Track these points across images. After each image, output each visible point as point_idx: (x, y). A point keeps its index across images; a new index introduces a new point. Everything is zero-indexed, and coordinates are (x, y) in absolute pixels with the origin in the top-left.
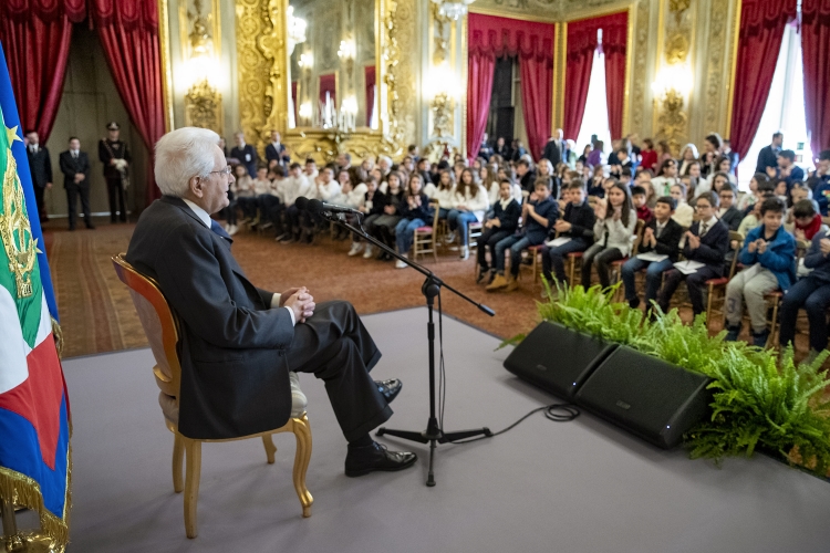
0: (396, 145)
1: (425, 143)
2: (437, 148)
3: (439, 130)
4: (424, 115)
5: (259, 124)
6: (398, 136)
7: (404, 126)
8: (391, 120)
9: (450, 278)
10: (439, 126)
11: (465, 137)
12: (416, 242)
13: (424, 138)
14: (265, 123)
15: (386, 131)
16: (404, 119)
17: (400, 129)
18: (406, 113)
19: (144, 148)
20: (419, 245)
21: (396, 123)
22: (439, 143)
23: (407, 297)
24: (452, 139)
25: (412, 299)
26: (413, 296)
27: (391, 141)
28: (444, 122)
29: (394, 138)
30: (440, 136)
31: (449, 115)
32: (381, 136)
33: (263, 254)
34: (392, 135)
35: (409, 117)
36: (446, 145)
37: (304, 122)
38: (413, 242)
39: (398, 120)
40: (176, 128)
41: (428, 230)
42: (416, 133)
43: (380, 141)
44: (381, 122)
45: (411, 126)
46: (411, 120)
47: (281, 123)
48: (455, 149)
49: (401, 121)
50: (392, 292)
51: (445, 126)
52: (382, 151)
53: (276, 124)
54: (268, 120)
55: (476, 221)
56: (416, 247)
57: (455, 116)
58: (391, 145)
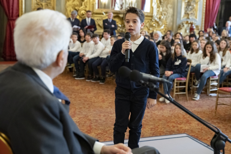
0: (160, 22)
1: (179, 22)
2: (186, 26)
3: (188, 14)
4: (179, 5)
5: (77, 5)
6: (162, 17)
7: (166, 11)
8: (158, 7)
9: (198, 112)
10: (188, 12)
11: (204, 20)
12: (175, 87)
13: (178, 19)
14: (82, 5)
15: (155, 14)
16: (167, 7)
17: (163, 13)
18: (168, 3)
19: (5, 16)
20: (177, 89)
21: (161, 9)
22: (187, 23)
23: (171, 125)
24: (195, 20)
25: (174, 127)
26: (174, 125)
27: (158, 20)
28: (191, 9)
29: (160, 18)
30: (188, 18)
31: (195, 5)
32: (152, 17)
33: (76, 88)
34: (158, 16)
35: (169, 6)
36: (192, 24)
37: (103, 6)
38: (173, 87)
39: (163, 8)
40: (26, 12)
41: (183, 80)
42: (173, 15)
43: (151, 20)
44: (152, 8)
45: (170, 11)
46: (171, 8)
47: (91, 6)
48: (197, 27)
49: (165, 8)
50: (160, 120)
51: (192, 12)
52: (152, 26)
53: (88, 6)
54: (83, 3)
55: (215, 75)
56: (175, 90)
57: (198, 6)
58: (157, 22)
